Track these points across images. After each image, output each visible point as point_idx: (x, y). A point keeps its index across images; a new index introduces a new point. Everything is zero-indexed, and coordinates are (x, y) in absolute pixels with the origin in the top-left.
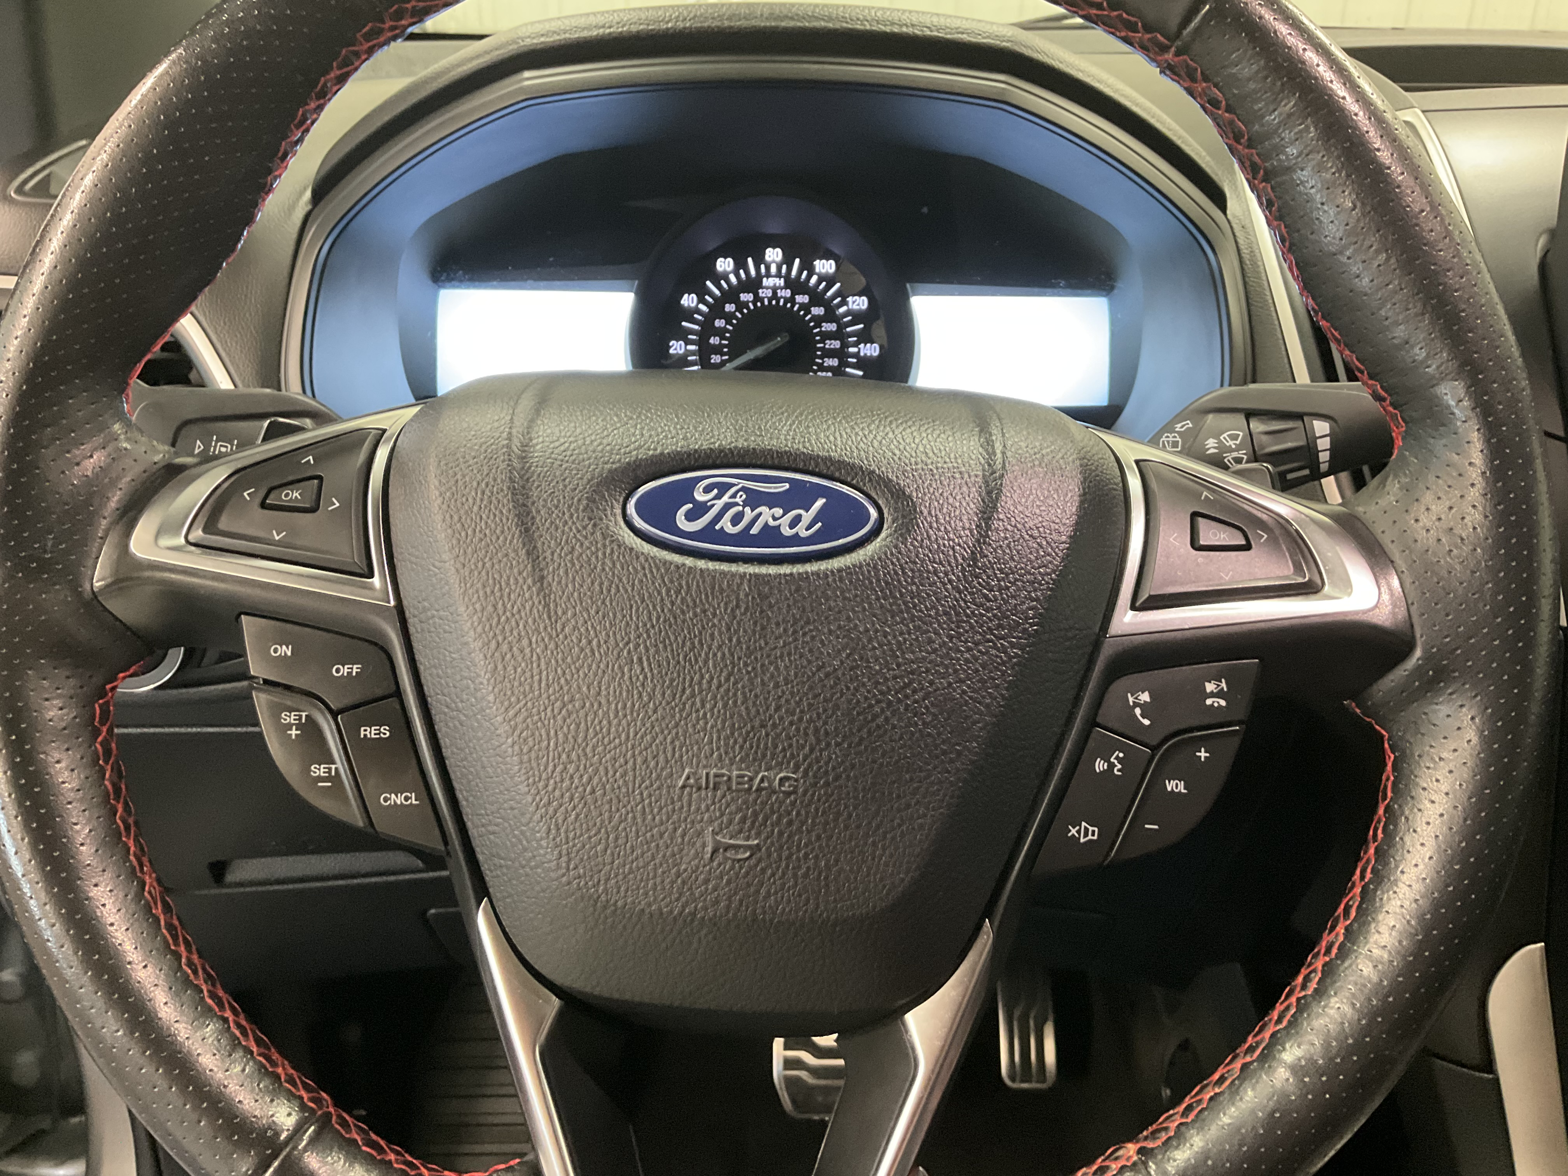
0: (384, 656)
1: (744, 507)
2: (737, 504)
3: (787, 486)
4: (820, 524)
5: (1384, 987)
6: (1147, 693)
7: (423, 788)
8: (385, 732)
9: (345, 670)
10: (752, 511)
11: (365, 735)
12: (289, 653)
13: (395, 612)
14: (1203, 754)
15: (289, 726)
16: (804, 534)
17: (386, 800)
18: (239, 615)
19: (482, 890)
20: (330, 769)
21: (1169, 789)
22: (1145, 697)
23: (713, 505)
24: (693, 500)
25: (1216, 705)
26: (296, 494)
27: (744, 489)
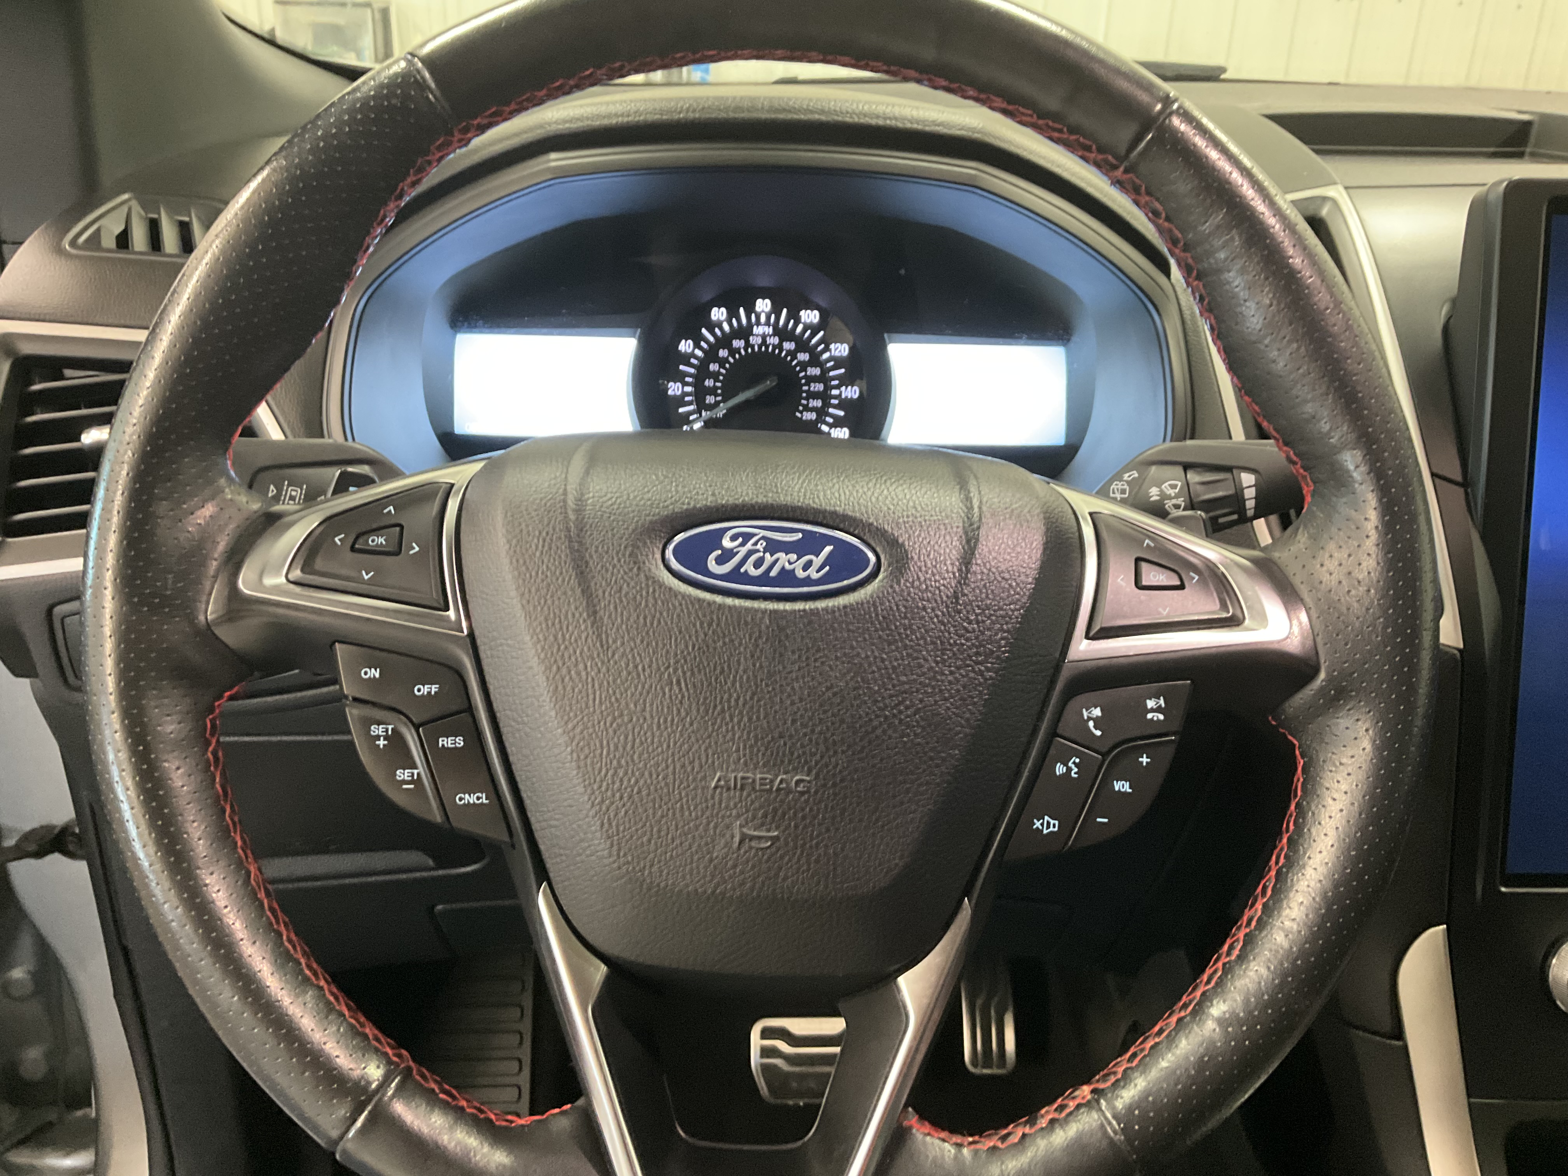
0: (457, 677)
1: (764, 553)
2: (758, 551)
3: (800, 535)
4: (827, 568)
5: (1293, 953)
6: (1099, 709)
7: (491, 789)
8: (460, 742)
9: (425, 690)
10: (772, 556)
11: (443, 745)
12: (377, 675)
13: (468, 640)
14: (1145, 760)
15: (378, 737)
16: (815, 576)
17: (461, 799)
18: (334, 643)
19: (542, 874)
20: (413, 774)
21: (1117, 789)
22: (1097, 712)
23: (738, 552)
24: (721, 547)
25: (1155, 719)
26: (381, 540)
27: (763, 538)
